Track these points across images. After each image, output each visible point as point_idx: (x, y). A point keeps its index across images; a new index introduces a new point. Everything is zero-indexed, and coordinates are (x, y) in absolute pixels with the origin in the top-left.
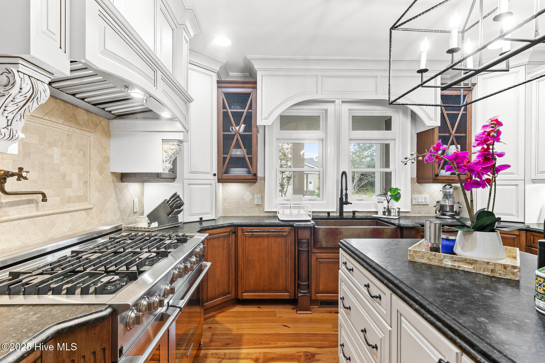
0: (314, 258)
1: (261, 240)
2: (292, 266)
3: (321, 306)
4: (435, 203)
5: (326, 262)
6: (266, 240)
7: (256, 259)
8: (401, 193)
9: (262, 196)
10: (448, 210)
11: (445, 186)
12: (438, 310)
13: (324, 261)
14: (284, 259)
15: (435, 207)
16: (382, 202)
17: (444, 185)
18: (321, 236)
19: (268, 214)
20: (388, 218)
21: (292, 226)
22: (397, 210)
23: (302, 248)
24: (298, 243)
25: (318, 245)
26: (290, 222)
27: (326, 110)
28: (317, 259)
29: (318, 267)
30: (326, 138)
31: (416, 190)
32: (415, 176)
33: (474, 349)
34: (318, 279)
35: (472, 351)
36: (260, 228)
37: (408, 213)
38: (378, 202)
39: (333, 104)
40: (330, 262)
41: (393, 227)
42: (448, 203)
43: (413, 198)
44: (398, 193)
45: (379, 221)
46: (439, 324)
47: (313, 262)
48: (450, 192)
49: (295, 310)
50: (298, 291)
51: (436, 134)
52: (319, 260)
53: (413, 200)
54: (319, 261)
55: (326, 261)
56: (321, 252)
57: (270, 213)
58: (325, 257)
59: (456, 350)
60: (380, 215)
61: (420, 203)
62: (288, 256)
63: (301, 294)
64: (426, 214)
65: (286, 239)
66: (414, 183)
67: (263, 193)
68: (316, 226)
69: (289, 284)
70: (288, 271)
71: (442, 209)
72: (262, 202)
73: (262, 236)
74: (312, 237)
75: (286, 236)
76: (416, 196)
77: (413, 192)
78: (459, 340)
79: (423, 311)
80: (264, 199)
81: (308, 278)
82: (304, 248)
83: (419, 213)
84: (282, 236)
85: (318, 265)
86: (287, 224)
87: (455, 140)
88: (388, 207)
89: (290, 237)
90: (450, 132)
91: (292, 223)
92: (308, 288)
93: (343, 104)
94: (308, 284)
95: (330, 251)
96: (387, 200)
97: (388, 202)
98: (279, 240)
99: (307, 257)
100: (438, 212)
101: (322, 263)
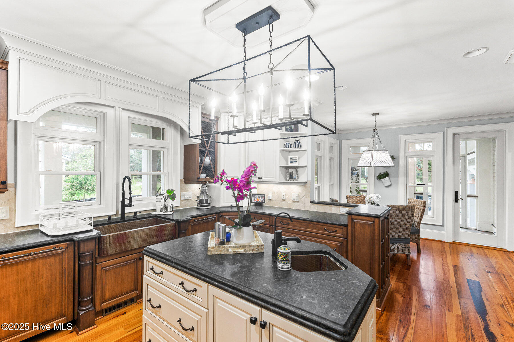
0: (99, 268)
1: (20, 267)
2: (70, 284)
3: (106, 314)
4: (196, 198)
5: (113, 269)
6: (30, 265)
7: (11, 293)
8: (176, 194)
9: (10, 208)
10: (205, 202)
11: (203, 185)
12: (245, 288)
13: (111, 268)
14: (58, 280)
15: (197, 200)
16: (160, 201)
17: (201, 185)
18: (108, 244)
19: (22, 230)
20: (165, 214)
21: (71, 240)
22: (171, 206)
23: (83, 261)
24: (79, 257)
25: (104, 254)
26: (66, 237)
27: (105, 114)
28: (102, 268)
29: (104, 275)
30: (104, 141)
31: (183, 189)
32: (183, 178)
33: (269, 304)
34: (104, 288)
35: (269, 306)
36: (18, 253)
37: (178, 207)
38: (157, 201)
39: (113, 109)
40: (117, 267)
41: (173, 222)
42: (204, 197)
43: (181, 195)
44: (174, 193)
45: (158, 218)
46: (247, 297)
47: (98, 273)
48: (205, 190)
49: (75, 332)
50: (78, 309)
51: (198, 149)
52: (104, 268)
53: (181, 196)
54: (105, 270)
55: (113, 267)
56: (107, 260)
57: (26, 227)
58: (111, 264)
59: (259, 308)
60: (158, 212)
61: (186, 199)
62: (64, 275)
63: (83, 312)
64: (190, 206)
65: (61, 257)
66: (182, 183)
67: (13, 204)
68: (102, 235)
69: (66, 306)
70: (64, 293)
71: (201, 202)
72: (10, 216)
74: (97, 247)
75: (62, 253)
76: (183, 193)
77: (182, 190)
78: (260, 302)
79: (235, 291)
80: (13, 212)
81: (93, 291)
82: (87, 262)
83: (186, 206)
84: (56, 254)
85: (104, 273)
86: (64, 239)
87: (209, 154)
88: (165, 205)
89: (67, 254)
90: (206, 147)
91: (70, 237)
92: (92, 302)
93: (123, 111)
94: (92, 299)
95: (118, 256)
96: (164, 199)
97: (165, 201)
98: (52, 260)
99: (91, 270)
100: (198, 205)
101: (108, 270)
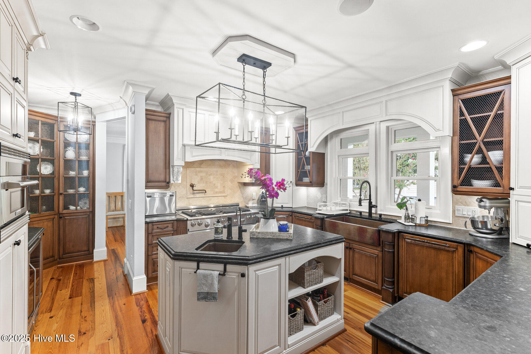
9: (326, 196)
31: (460, 200)
37: (449, 224)
51: (456, 143)
61: (465, 216)
68: (325, 219)
73: (303, 220)
74: (324, 225)
76: (460, 207)
77: (456, 202)
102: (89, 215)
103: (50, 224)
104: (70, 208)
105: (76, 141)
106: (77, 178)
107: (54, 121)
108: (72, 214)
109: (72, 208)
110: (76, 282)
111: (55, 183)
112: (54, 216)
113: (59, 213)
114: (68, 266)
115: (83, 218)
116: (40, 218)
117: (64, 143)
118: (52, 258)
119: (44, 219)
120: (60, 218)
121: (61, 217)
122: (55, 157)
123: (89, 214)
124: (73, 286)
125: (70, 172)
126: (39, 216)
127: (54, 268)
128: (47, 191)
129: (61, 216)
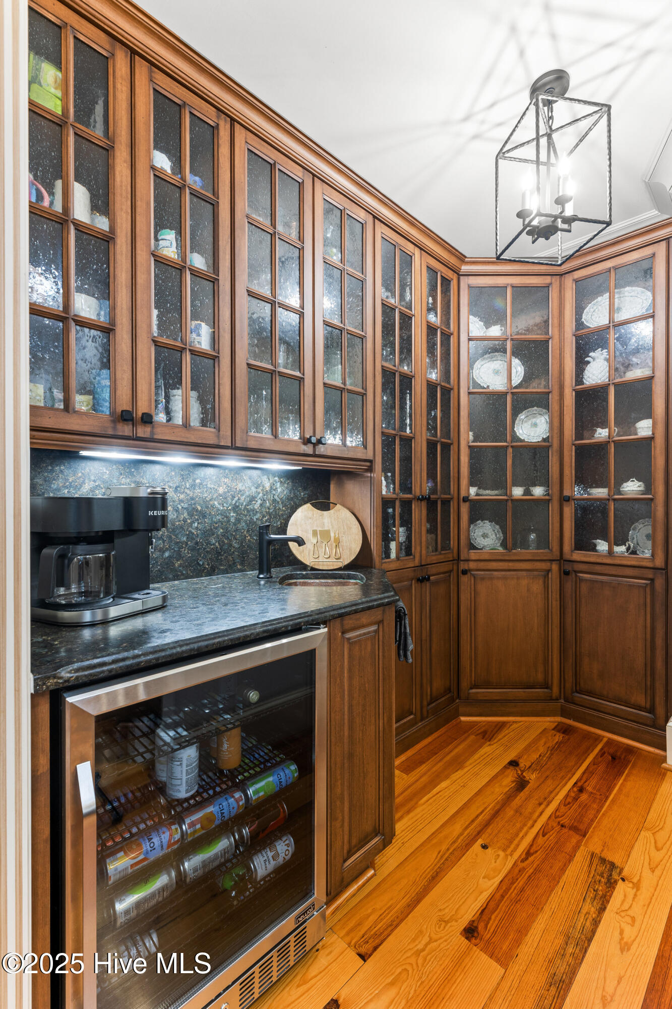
102: (652, 580)
103: (537, 587)
104: (598, 548)
105: (608, 323)
106: (612, 445)
107: (549, 277)
108: (598, 568)
109: (602, 546)
110: (552, 837)
111: (550, 464)
112: (549, 564)
113: (561, 559)
114: (587, 736)
115: (631, 586)
116: (511, 564)
117: (574, 338)
118: (542, 690)
119: (522, 570)
120: (567, 573)
121: (567, 570)
122: (550, 386)
123: (651, 576)
124: (528, 854)
125: (596, 430)
126: (507, 558)
127: (549, 722)
128: (538, 491)
129: (568, 567)
